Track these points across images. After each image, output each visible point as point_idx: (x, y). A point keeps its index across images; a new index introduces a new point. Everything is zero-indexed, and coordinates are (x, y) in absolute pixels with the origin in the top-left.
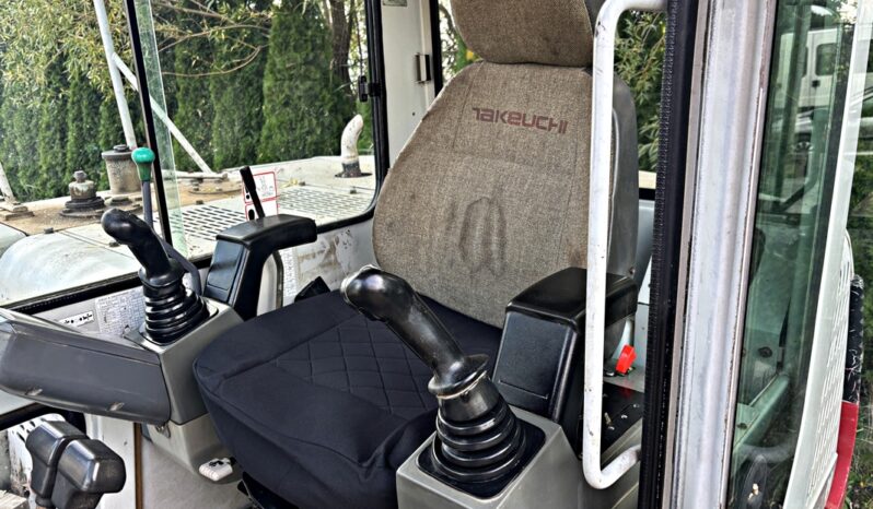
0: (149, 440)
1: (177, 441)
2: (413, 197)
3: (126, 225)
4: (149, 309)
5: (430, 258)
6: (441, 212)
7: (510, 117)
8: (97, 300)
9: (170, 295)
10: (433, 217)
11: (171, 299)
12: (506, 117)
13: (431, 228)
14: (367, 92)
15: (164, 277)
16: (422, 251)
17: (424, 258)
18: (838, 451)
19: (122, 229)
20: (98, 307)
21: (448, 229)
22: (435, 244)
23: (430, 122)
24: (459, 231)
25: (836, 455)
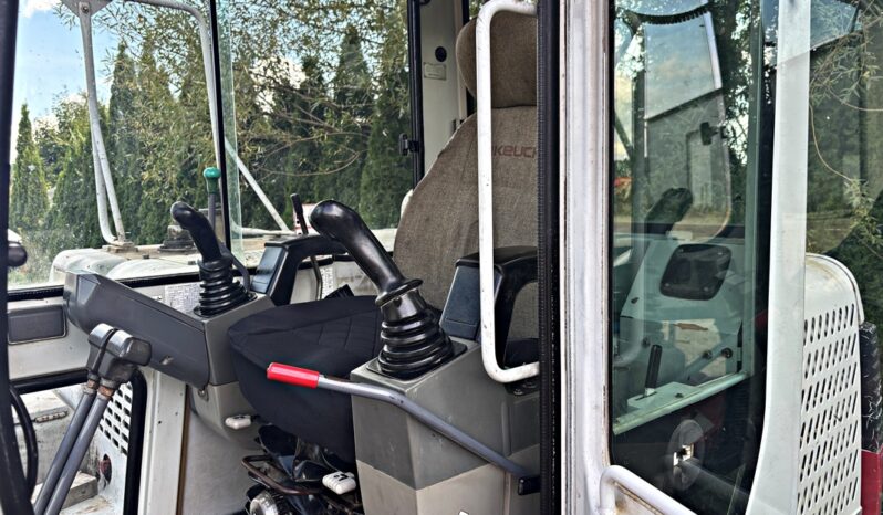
0: (195, 412)
1: (212, 402)
2: (428, 220)
3: (188, 212)
4: (203, 291)
5: (440, 273)
6: (450, 233)
7: (505, 150)
8: (166, 287)
9: (219, 279)
10: (444, 237)
11: (219, 282)
12: (502, 151)
13: (442, 246)
14: (407, 147)
15: (215, 263)
16: (434, 267)
17: (435, 273)
18: (862, 504)
19: (185, 216)
20: (167, 293)
21: (455, 246)
22: (445, 260)
23: (444, 158)
24: (462, 247)
25: (860, 508)
